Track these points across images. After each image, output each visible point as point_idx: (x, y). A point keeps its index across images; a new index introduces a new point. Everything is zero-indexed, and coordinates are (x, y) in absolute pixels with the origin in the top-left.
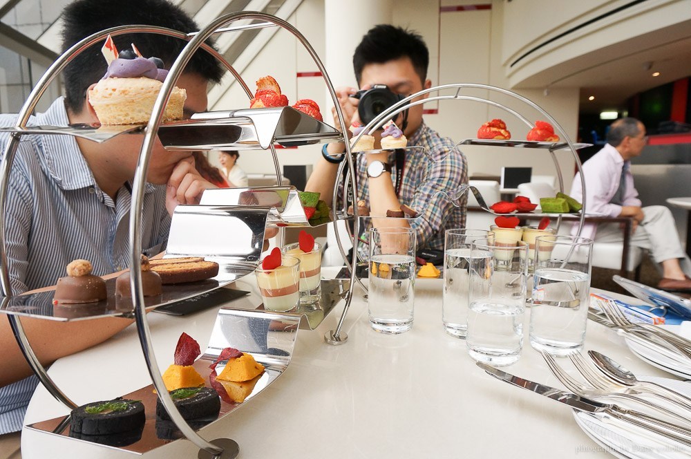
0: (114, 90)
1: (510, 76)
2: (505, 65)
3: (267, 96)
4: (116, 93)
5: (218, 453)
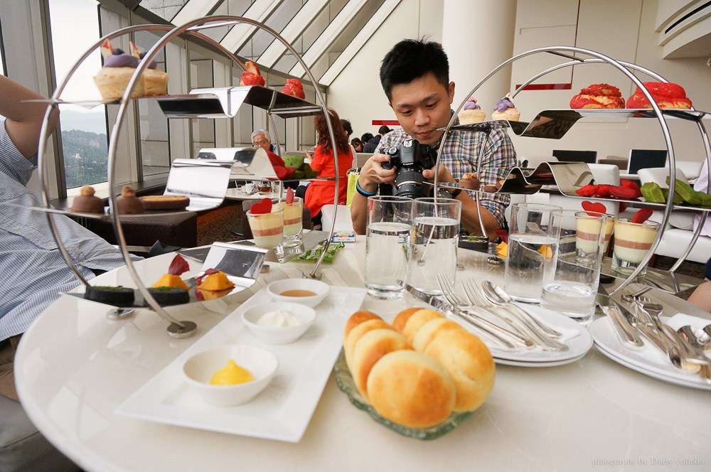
0: (106, 76)
1: (663, 45)
2: (659, 31)
3: (247, 77)
4: (107, 78)
5: (181, 328)
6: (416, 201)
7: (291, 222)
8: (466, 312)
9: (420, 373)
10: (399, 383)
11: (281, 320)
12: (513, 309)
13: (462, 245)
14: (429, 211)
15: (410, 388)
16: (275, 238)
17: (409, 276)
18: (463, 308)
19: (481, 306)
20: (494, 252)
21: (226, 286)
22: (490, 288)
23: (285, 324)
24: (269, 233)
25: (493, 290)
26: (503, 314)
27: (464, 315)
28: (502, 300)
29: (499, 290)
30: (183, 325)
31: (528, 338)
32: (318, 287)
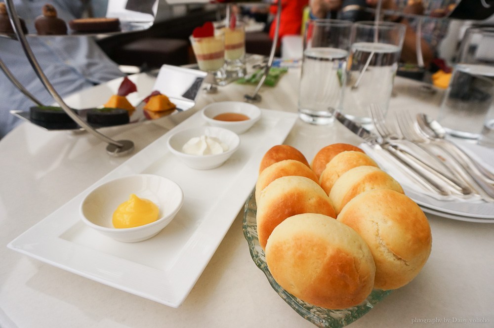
5: (119, 147)
6: (357, 25)
7: (233, 47)
8: (395, 147)
9: (330, 252)
10: (301, 259)
11: (204, 146)
12: (449, 147)
13: (400, 74)
14: (368, 36)
15: (315, 269)
16: (217, 62)
17: (342, 102)
18: (393, 142)
19: (414, 141)
20: (431, 81)
21: (167, 107)
22: (425, 123)
23: (208, 150)
24: (211, 57)
25: (428, 124)
26: (436, 151)
27: (393, 150)
28: (437, 136)
29: (435, 125)
30: (120, 145)
31: (465, 184)
32: (252, 111)
